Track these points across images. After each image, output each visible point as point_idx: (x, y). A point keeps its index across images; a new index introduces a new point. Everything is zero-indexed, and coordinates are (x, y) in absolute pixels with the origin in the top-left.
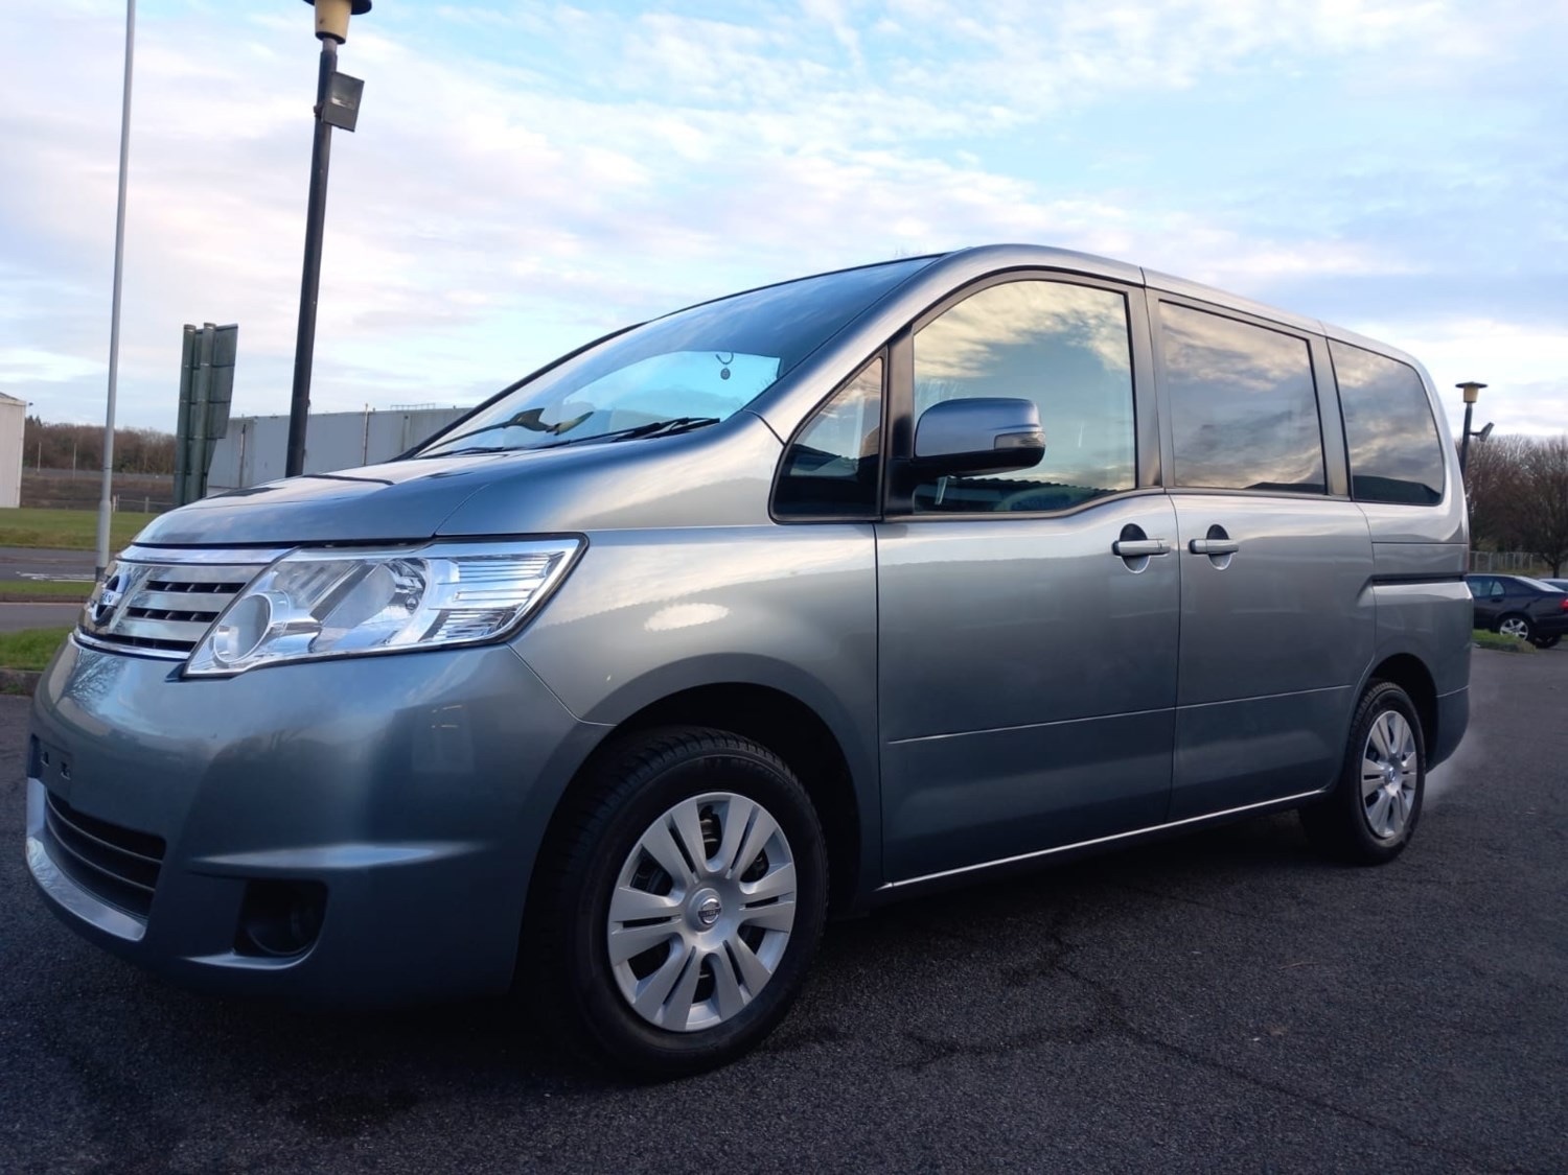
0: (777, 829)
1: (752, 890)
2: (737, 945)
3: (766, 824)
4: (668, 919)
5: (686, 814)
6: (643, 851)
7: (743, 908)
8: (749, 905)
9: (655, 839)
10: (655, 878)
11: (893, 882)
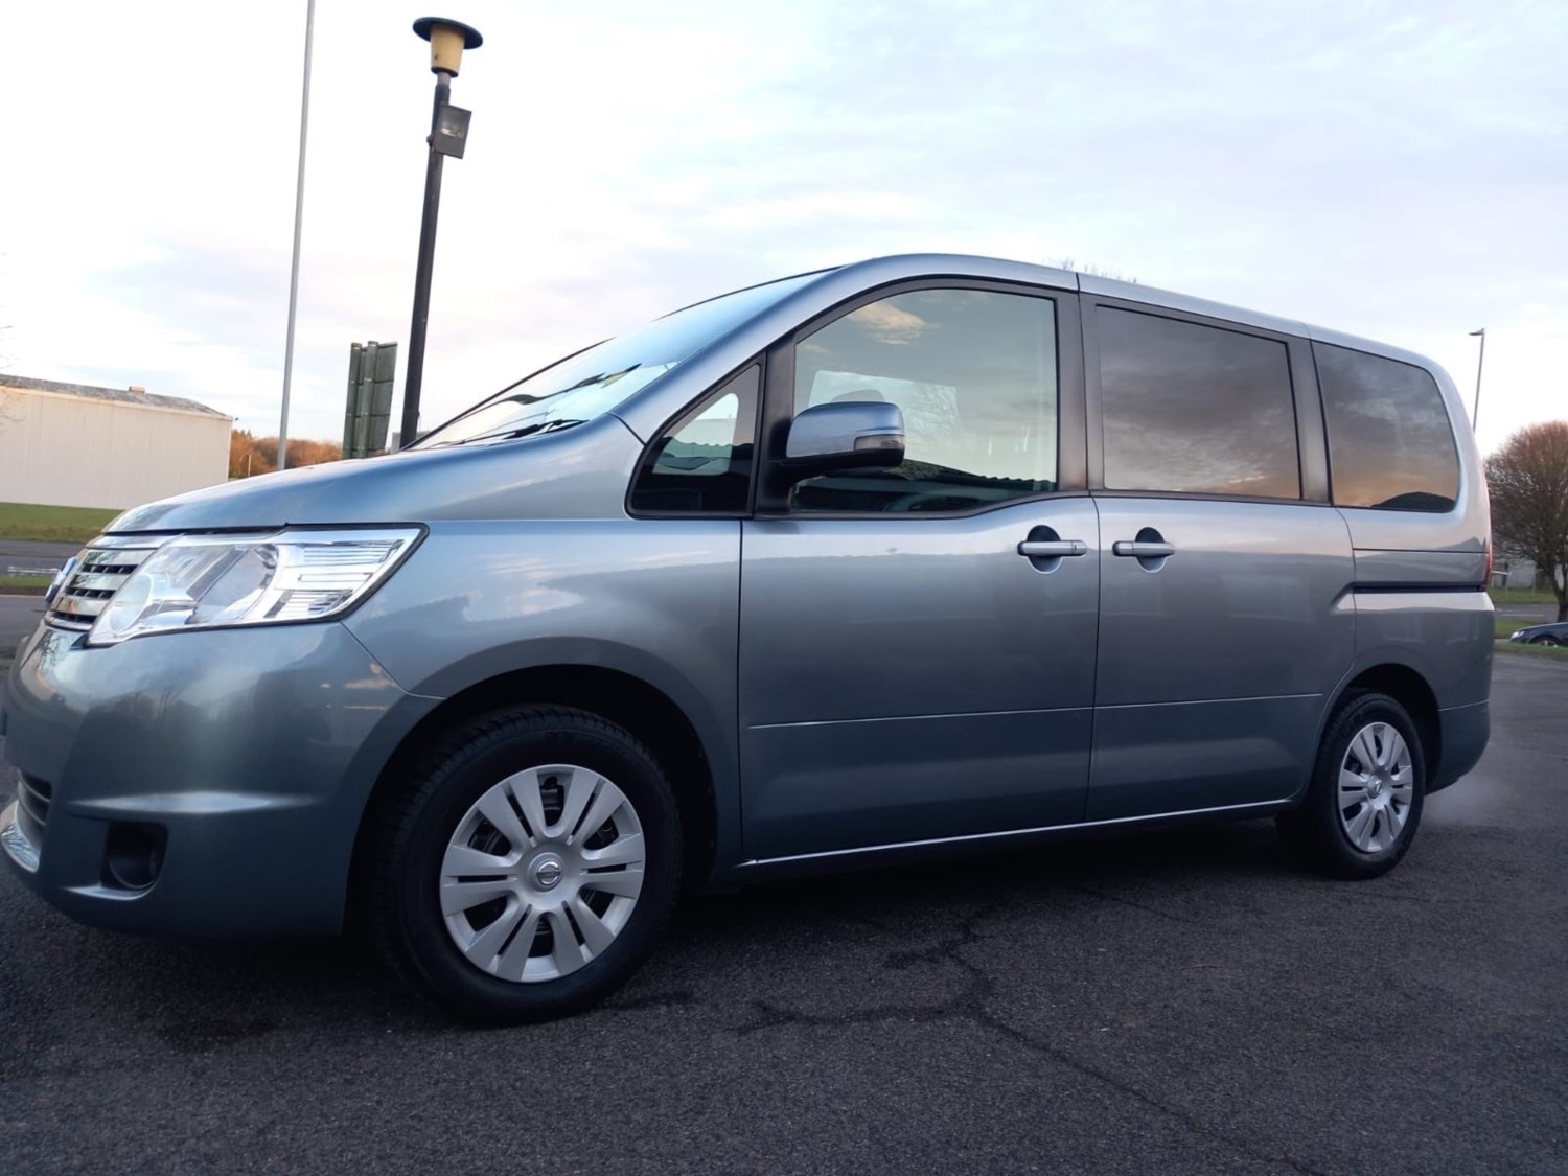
0: (624, 802)
1: (596, 856)
2: (577, 907)
3: (612, 797)
4: (503, 877)
5: (526, 784)
6: (479, 814)
7: (585, 873)
8: (591, 871)
9: (491, 803)
10: (489, 838)
11: (757, 860)
